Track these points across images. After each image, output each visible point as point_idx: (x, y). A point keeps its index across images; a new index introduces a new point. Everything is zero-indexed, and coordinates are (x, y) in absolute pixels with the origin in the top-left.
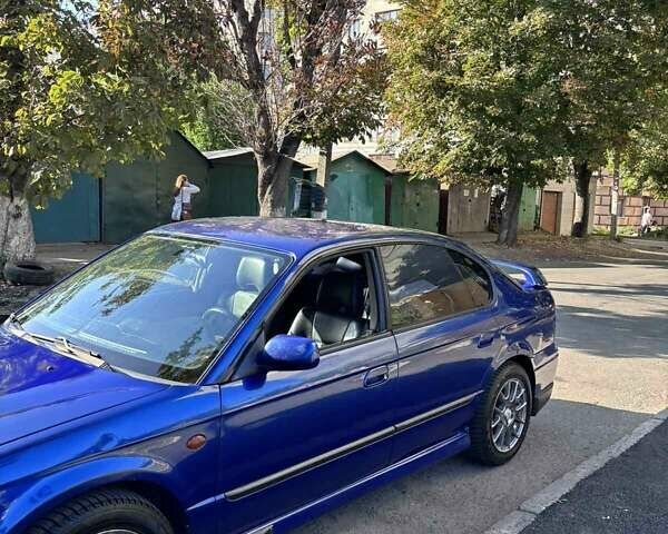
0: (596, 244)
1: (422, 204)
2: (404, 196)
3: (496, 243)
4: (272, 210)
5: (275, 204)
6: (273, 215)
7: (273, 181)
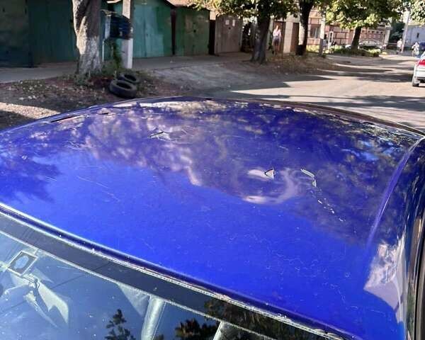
0: (312, 60)
1: (197, 30)
2: (185, 24)
3: (251, 61)
4: (88, 39)
5: (90, 34)
6: (88, 44)
7: (87, 13)
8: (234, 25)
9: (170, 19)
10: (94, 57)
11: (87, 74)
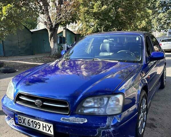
4: (54, 44)
5: (54, 42)
6: (54, 45)
7: (53, 36)
9: (74, 38)
10: (56, 49)
11: (54, 54)
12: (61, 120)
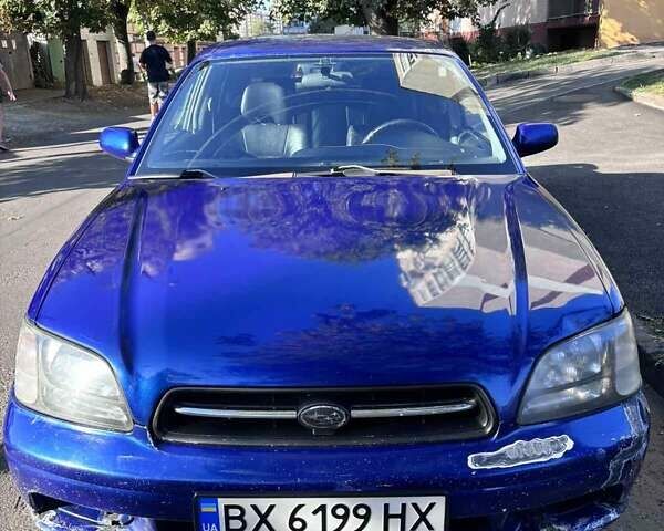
8: (14, 47)
12: (473, 467)
